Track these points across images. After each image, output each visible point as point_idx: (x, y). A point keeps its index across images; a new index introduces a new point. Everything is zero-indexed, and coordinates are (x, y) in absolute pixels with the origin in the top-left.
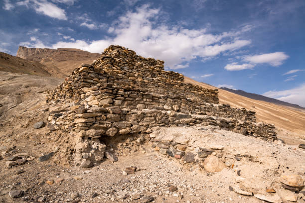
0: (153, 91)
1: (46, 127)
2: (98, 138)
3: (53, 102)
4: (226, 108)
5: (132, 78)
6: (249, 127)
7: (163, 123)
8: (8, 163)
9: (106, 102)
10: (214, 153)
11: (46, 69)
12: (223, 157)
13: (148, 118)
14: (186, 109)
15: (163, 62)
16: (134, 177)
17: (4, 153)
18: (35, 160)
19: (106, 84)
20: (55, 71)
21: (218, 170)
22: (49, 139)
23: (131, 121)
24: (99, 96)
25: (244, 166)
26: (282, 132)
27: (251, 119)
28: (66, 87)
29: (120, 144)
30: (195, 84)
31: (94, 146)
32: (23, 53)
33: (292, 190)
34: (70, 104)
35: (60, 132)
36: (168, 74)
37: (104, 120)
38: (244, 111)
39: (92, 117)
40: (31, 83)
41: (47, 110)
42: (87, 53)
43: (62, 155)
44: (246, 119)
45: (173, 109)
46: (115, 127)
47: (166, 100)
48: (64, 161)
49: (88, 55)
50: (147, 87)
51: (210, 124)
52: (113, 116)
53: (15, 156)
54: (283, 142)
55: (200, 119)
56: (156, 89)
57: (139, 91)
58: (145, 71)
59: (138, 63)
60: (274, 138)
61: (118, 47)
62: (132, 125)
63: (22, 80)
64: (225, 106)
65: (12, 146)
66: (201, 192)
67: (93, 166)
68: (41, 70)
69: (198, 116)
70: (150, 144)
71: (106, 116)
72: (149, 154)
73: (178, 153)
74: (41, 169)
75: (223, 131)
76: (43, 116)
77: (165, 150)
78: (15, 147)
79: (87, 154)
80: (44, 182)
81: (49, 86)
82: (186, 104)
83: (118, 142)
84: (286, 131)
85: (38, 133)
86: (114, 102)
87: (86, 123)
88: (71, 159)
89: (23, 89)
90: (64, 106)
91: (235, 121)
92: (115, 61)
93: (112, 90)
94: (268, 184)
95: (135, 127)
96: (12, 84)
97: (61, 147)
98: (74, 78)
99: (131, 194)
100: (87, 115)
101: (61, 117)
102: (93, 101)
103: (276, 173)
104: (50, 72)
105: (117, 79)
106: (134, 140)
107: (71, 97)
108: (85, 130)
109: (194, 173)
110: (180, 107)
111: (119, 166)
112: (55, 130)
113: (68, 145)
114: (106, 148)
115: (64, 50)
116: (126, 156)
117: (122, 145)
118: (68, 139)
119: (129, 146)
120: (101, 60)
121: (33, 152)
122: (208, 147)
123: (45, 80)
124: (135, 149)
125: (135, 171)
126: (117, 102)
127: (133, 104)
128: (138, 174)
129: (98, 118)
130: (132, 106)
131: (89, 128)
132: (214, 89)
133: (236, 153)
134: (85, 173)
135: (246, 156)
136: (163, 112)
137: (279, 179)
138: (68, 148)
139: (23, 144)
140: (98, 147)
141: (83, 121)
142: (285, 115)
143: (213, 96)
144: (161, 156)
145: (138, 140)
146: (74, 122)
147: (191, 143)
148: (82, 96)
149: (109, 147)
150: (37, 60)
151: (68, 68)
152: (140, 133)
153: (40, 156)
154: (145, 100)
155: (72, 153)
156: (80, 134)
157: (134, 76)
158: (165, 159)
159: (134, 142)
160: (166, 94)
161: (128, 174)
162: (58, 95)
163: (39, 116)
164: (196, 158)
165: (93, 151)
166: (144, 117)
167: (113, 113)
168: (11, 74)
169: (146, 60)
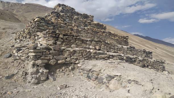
0: (83, 36)
1: (12, 57)
2: (44, 66)
4: (132, 49)
5: (70, 27)
6: (146, 62)
7: (87, 57)
9: (51, 42)
10: (115, 78)
11: (17, 17)
13: (77, 54)
14: (105, 49)
15: (93, 17)
16: (64, 91)
18: (2, 78)
19: (51, 31)
21: (117, 89)
22: (13, 65)
23: (66, 56)
24: (47, 38)
25: (132, 87)
27: (149, 57)
28: (26, 31)
29: (58, 70)
31: (41, 71)
34: (29, 43)
35: (19, 61)
37: (47, 54)
38: (144, 51)
39: (40, 52)
41: (14, 46)
43: (19, 76)
44: (145, 57)
45: (95, 49)
46: (55, 59)
47: (91, 42)
48: (21, 79)
50: (80, 33)
51: (119, 59)
52: (54, 52)
55: (112, 56)
56: (86, 35)
57: (73, 36)
58: (80, 22)
59: (76, 17)
61: (63, 5)
62: (66, 58)
64: (132, 47)
67: (40, 83)
69: (112, 54)
70: (78, 70)
71: (49, 51)
72: (76, 77)
73: (94, 77)
74: (5, 84)
75: (126, 65)
76: (11, 50)
77: (86, 75)
79: (36, 76)
82: (105, 45)
85: (6, 61)
86: (56, 42)
87: (36, 56)
88: (25, 79)
90: (25, 44)
91: (136, 58)
92: (60, 15)
93: (55, 35)
95: (68, 59)
97: (19, 71)
98: (32, 25)
100: (36, 51)
101: (21, 51)
102: (43, 41)
103: (151, 92)
104: (20, 19)
105: (60, 27)
106: (67, 67)
107: (30, 38)
108: (35, 61)
109: (102, 90)
110: (100, 47)
111: (56, 84)
112: (17, 59)
114: (48, 72)
116: (61, 77)
117: (59, 71)
118: (24, 65)
119: (64, 72)
120: (50, 14)
122: (112, 74)
124: (68, 73)
125: (66, 87)
126: (58, 43)
127: (69, 44)
128: (67, 90)
129: (44, 53)
130: (69, 46)
131: (38, 59)
134: (33, 88)
135: (134, 81)
136: (88, 50)
138: (23, 71)
140: (43, 71)
141: (34, 54)
144: (84, 78)
145: (70, 68)
146: (28, 55)
148: (36, 37)
149: (51, 71)
152: (72, 63)
153: (5, 76)
154: (77, 42)
155: (26, 75)
156: (32, 63)
157: (72, 26)
158: (86, 80)
159: (67, 69)
161: (61, 89)
162: (22, 36)
163: (8, 49)
164: (104, 80)
165: (40, 74)
166: (75, 53)
167: (54, 50)
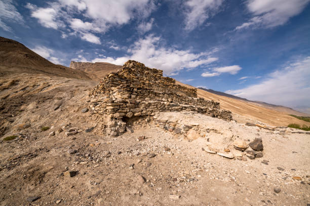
0: (155, 89)
1: (89, 111)
2: (121, 119)
3: (93, 96)
4: (201, 100)
5: (142, 81)
6: (215, 112)
7: (161, 109)
8: (66, 133)
9: (126, 96)
10: (193, 128)
11: (88, 75)
12: (199, 130)
13: (152, 106)
14: (176, 101)
15: (162, 71)
16: (144, 143)
17: (64, 127)
18: (83, 131)
19: (126, 85)
20: (94, 77)
21: (195, 138)
22: (91, 119)
23: (141, 108)
24: (121, 92)
25: (211, 136)
26: (235, 116)
27: (217, 107)
28: (100, 87)
30: (182, 85)
31: (119, 124)
32: (73, 65)
33: (240, 150)
34: (104, 98)
35: (97, 115)
36: (165, 79)
37: (124, 107)
38: (213, 102)
39: (117, 106)
40: (80, 84)
41: (90, 101)
42: (114, 65)
43: (99, 129)
44: (214, 107)
45: (168, 101)
46: (132, 112)
47: (164, 95)
48: (100, 132)
49: (114, 67)
50: (152, 87)
51: (191, 110)
52: (130, 105)
53: (70, 129)
54: (236, 121)
55: (185, 107)
56: (157, 88)
57: (146, 89)
58: (150, 77)
59: (146, 72)
60: (231, 119)
61: (133, 61)
62: (142, 111)
63: (73, 82)
65: (68, 123)
66: (184, 151)
67: (119, 135)
68: (85, 76)
69: (184, 105)
70: (154, 122)
71: (126, 105)
72: (153, 128)
73: (171, 128)
74: (87, 137)
75: (199, 115)
76: (87, 105)
77: (163, 126)
78: (70, 124)
79: (115, 128)
80: (88, 145)
81: (90, 86)
82: (177, 98)
83: (133, 121)
84: (238, 115)
85: (84, 115)
86: (131, 96)
88: (105, 131)
89: (74, 88)
90: (100, 98)
91: (207, 109)
92: (131, 70)
93: (130, 89)
94: (226, 146)
95: (144, 112)
96: (68, 85)
97: (98, 124)
98: (106, 81)
99: (141, 152)
100: (114, 104)
101: (98, 106)
102: (118, 95)
103: (231, 140)
104: (91, 77)
105: (133, 82)
106: (143, 120)
107: (104, 93)
108: (113, 114)
109: (180, 140)
110: (172, 99)
111: (134, 136)
112: (95, 113)
113: (102, 123)
114: (126, 125)
115: (99, 63)
116: (139, 130)
117: (136, 123)
118: (103, 119)
119: (140, 124)
120: (122, 70)
121: (81, 127)
122: (190, 124)
123: (87, 83)
124: (144, 125)
125: (144, 138)
126: (133, 96)
127: (143, 97)
128: (146, 141)
129: (121, 106)
130: (143, 99)
131: (116, 112)
132: (194, 88)
133: (207, 128)
134: (113, 140)
135: (213, 130)
136: (162, 103)
137: (232, 143)
139: (75, 122)
140: (121, 124)
141: (112, 108)
142: (238, 105)
143: (193, 93)
144: (160, 129)
145: (146, 120)
146: (106, 109)
147: (179, 122)
148: (111, 92)
149: (128, 124)
150: (83, 70)
151: (102, 75)
152: (147, 115)
153: (86, 129)
154: (150, 95)
155: (105, 128)
156: (110, 116)
157: (144, 80)
158: (163, 131)
160: (164, 91)
161: (140, 141)
162: (96, 92)
163: (85, 105)
164: (182, 131)
165: (118, 126)
166: (150, 106)
167: (130, 103)
168: (67, 79)
169: (151, 70)
